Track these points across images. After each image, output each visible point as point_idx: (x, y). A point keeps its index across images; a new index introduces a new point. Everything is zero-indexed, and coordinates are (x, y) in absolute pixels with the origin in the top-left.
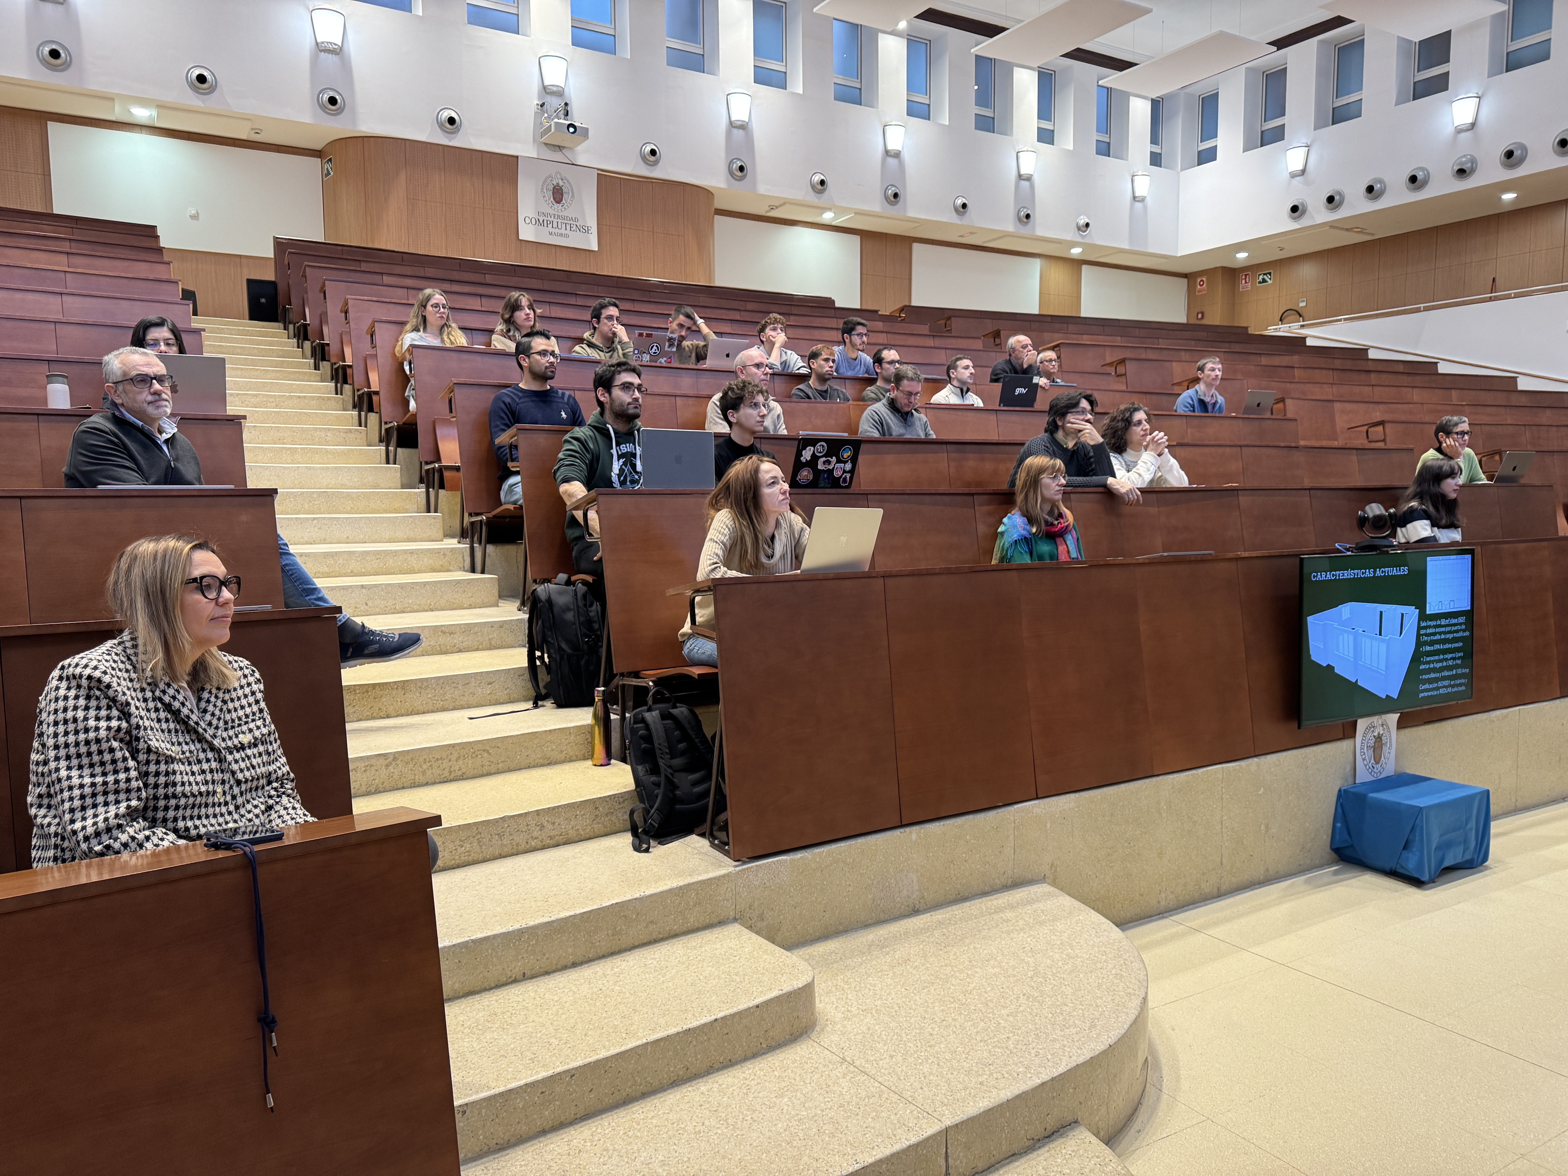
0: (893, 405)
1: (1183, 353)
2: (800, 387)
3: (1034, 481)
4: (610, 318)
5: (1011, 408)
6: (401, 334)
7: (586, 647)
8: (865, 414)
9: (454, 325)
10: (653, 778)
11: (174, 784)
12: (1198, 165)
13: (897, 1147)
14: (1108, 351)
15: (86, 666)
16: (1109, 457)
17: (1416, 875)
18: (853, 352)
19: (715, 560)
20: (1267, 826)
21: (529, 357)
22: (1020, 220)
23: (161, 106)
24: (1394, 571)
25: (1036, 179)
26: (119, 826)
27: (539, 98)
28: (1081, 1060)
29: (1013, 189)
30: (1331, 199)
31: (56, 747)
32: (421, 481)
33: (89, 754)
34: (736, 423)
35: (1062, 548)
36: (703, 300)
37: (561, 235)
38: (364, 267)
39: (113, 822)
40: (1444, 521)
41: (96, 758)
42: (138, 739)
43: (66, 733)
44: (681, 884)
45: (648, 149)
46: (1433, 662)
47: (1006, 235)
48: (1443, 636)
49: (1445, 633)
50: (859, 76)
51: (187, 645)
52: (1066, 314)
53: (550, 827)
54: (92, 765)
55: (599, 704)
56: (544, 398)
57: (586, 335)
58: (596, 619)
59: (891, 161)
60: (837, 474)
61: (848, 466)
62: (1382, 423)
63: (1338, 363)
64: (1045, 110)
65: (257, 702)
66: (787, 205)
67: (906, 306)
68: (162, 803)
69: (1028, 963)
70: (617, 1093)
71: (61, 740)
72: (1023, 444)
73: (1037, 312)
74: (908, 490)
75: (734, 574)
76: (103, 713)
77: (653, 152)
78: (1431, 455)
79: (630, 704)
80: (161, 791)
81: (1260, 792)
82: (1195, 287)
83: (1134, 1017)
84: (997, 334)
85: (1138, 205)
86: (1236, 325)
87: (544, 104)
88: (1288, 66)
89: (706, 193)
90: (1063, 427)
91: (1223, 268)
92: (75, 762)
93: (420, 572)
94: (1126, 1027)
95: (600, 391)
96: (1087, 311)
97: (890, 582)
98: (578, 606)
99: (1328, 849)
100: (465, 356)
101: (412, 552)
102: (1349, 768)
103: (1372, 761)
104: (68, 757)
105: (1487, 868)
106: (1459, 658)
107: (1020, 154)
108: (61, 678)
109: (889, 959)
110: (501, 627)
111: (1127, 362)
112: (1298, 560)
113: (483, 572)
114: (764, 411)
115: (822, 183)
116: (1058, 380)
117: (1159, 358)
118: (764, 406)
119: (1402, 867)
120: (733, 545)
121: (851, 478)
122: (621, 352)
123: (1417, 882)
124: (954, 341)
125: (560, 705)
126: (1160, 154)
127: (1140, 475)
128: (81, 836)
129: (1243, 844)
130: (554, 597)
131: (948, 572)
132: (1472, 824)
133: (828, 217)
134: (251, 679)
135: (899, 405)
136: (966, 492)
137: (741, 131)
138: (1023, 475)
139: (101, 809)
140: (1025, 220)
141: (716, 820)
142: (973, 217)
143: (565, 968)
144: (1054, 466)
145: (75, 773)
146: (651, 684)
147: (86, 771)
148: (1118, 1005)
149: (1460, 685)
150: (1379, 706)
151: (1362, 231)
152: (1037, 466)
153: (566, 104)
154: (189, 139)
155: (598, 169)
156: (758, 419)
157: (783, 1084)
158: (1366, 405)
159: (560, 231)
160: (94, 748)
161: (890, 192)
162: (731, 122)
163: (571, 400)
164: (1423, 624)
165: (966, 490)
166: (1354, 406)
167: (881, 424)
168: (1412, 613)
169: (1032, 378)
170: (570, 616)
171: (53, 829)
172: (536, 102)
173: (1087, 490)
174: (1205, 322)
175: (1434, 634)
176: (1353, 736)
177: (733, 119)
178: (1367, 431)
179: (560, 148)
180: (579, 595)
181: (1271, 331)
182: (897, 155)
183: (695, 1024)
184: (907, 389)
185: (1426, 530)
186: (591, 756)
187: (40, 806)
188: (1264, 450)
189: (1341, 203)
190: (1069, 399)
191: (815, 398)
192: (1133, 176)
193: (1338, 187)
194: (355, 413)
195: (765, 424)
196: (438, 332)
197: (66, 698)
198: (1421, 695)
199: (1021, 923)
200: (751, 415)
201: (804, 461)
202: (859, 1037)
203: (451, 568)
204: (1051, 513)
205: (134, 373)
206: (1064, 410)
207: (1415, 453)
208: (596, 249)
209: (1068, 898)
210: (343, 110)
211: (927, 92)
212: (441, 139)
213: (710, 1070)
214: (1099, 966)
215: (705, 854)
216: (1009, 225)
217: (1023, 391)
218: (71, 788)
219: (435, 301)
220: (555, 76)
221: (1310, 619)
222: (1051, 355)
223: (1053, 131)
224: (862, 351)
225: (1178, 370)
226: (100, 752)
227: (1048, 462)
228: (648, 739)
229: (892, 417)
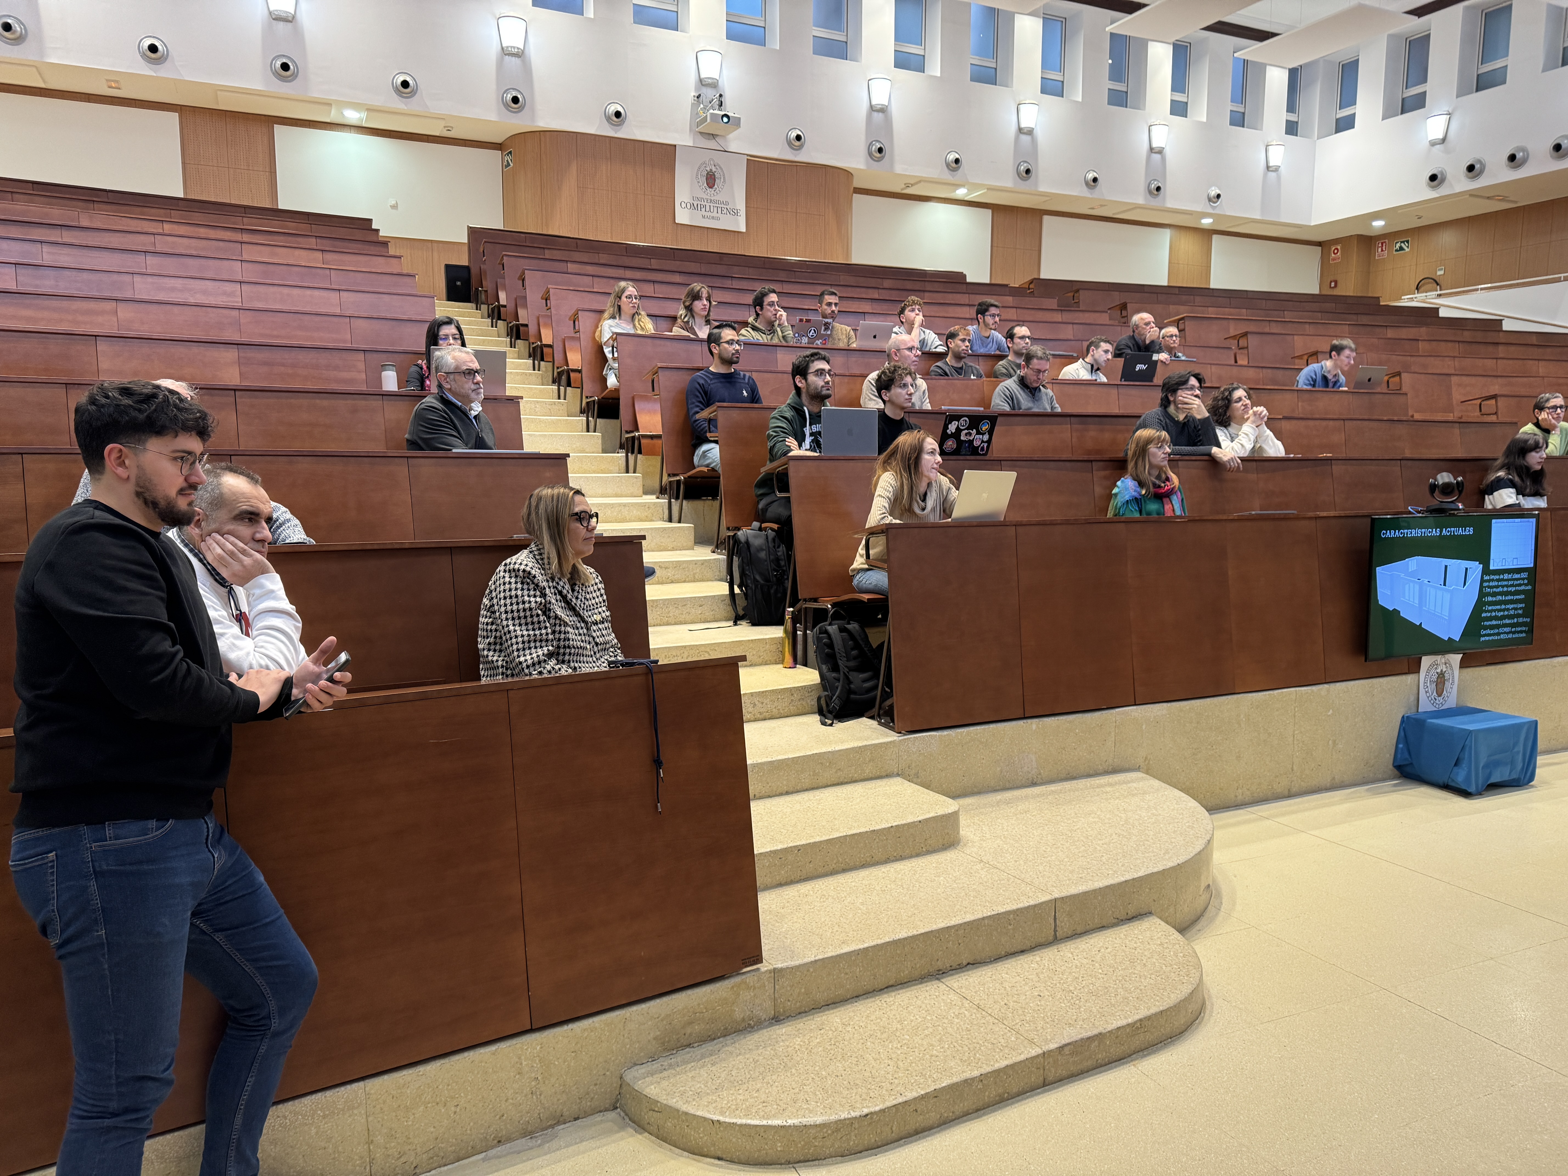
0: (1023, 383)
1: (1307, 326)
2: (937, 364)
3: (1142, 450)
4: (772, 304)
5: (1132, 383)
6: (600, 321)
7: (775, 579)
8: (997, 389)
9: (643, 313)
10: (834, 675)
11: (569, 640)
12: (1336, 132)
13: (1021, 905)
14: (1232, 325)
15: (521, 564)
16: (1215, 430)
17: (1464, 787)
18: (986, 331)
19: (884, 511)
20: (1334, 742)
21: (719, 345)
22: (1150, 192)
23: (370, 110)
24: (1460, 531)
25: (1168, 152)
26: (545, 661)
27: (696, 89)
28: (1155, 870)
29: (1144, 162)
30: (1471, 168)
31: (506, 612)
32: (622, 447)
33: (525, 617)
34: (889, 401)
35: (1168, 507)
36: (845, 279)
37: (713, 218)
38: (548, 254)
39: (542, 658)
40: (1528, 490)
41: (529, 620)
42: (550, 610)
43: (512, 604)
44: (860, 745)
45: (793, 134)
46: (1495, 611)
47: (1137, 207)
48: (1505, 589)
49: (1507, 586)
50: (995, 55)
51: (570, 555)
52: (1195, 286)
53: (760, 705)
54: (527, 624)
55: (789, 620)
56: (729, 379)
57: (751, 320)
58: (783, 557)
59: (1025, 138)
60: (976, 443)
61: (986, 437)
62: (1494, 397)
63: (1467, 335)
64: (1179, 82)
65: (602, 595)
66: (922, 183)
67: (1035, 279)
68: (562, 651)
69: (1121, 817)
70: (826, 866)
71: (509, 608)
72: (1140, 417)
73: (1165, 283)
74: (1036, 456)
75: (898, 521)
76: (532, 593)
77: (798, 138)
78: (1529, 428)
79: (809, 625)
80: (562, 643)
81: (1329, 713)
82: (1329, 254)
83: (1199, 850)
84: (1123, 307)
85: (1272, 175)
86: (1370, 295)
87: (700, 95)
88: (1432, 32)
89: (847, 174)
90: (1174, 402)
91: (1358, 235)
92: (517, 622)
93: (630, 521)
94: (1192, 855)
95: (798, 378)
96: (1217, 282)
97: (1020, 530)
98: (769, 547)
99: (1391, 767)
100: (658, 342)
101: (625, 505)
102: (1412, 698)
103: (1435, 693)
104: (513, 619)
105: (1532, 786)
106: (1520, 609)
107: (1153, 128)
108: (505, 571)
109: (1013, 810)
110: (702, 564)
111: (1249, 336)
112: (1370, 520)
113: (679, 522)
114: (912, 390)
115: (957, 161)
116: (1180, 354)
117: (1283, 332)
118: (912, 386)
119: (1453, 781)
120: (896, 500)
121: (988, 447)
122: (780, 333)
123: (1465, 794)
124: (1081, 315)
125: (754, 624)
126: (1297, 123)
127: (1242, 445)
128: (524, 665)
129: (1312, 755)
130: (751, 540)
131: (1067, 522)
132: (1520, 748)
133: (961, 193)
134: (597, 581)
135: (1028, 382)
136: (1085, 459)
137: (881, 114)
138: (1133, 446)
139: (533, 650)
140: (1156, 192)
141: (883, 705)
142: (1104, 191)
143: (781, 794)
144: (1159, 437)
145: (517, 628)
146: (829, 606)
147: (524, 628)
148: (1188, 842)
149: (1521, 632)
150: (1442, 647)
151: (1504, 199)
152: (1145, 438)
153: (721, 96)
154: (390, 137)
155: (747, 155)
156: (907, 397)
157: (939, 871)
158: (1485, 379)
159: (712, 215)
160: (528, 613)
161: (1022, 168)
162: (871, 106)
163: (751, 381)
164: (1486, 578)
165: (1086, 457)
166: (1473, 380)
167: (1011, 399)
168: (1476, 567)
169: (1152, 356)
170: (763, 555)
171: (500, 663)
172: (693, 93)
173: (1194, 458)
174: (1336, 292)
175: (1497, 587)
176: (1417, 670)
177: (873, 103)
178: (1480, 405)
179: (713, 136)
180: (770, 538)
181: (1406, 301)
182: (1030, 132)
183: (877, 827)
184: (1037, 367)
185: (1512, 497)
186: (782, 662)
187: (489, 650)
188: (1366, 423)
189: (1481, 172)
190: (1180, 377)
191: (952, 376)
192: (1267, 146)
193: (1478, 156)
194: (555, 387)
195: (913, 401)
196: (630, 320)
197: (510, 583)
198: (1482, 639)
199: (1117, 794)
200: (900, 393)
201: (950, 433)
202: (992, 850)
203: (654, 518)
204: (1158, 477)
205: (465, 368)
206: (1175, 387)
207: (1517, 425)
208: (744, 230)
209: (1157, 781)
210: (524, 108)
211: (1061, 69)
212: (608, 131)
213: (887, 861)
214: (1176, 821)
215: (875, 729)
216: (1140, 198)
217: (1144, 367)
218: (516, 637)
219: (629, 293)
220: (709, 71)
221: (1379, 570)
222: (1173, 330)
223: (1187, 103)
224: (995, 330)
225: (1301, 344)
226: (532, 616)
227: (1154, 434)
228: (831, 645)
229: (1022, 392)
